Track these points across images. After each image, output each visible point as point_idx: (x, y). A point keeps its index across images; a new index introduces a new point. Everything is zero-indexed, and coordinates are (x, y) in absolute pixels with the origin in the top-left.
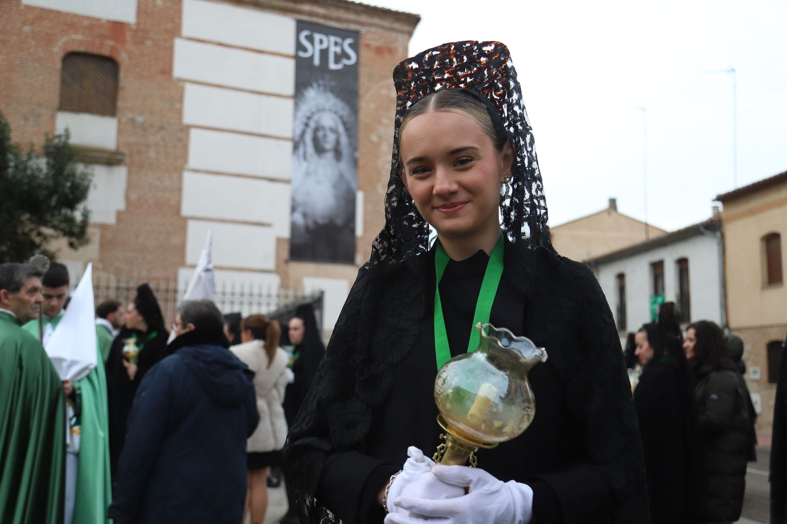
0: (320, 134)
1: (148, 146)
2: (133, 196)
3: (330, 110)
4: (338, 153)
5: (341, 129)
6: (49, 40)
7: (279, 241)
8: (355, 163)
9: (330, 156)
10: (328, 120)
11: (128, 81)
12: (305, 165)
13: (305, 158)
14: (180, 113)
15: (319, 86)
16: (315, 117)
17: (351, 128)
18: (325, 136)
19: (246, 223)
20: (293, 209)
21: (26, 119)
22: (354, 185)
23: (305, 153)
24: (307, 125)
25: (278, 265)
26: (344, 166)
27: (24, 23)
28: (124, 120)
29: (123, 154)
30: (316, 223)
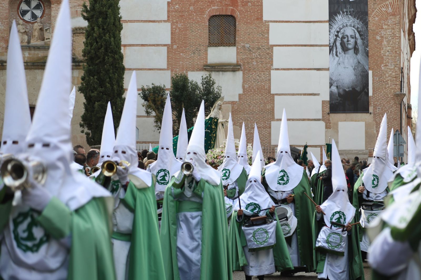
0: (345, 40)
1: (252, 59)
2: (246, 86)
3: (350, 26)
4: (356, 50)
5: (358, 35)
6: (202, 11)
7: (323, 102)
8: (367, 54)
9: (351, 52)
10: (349, 31)
11: (240, 26)
12: (337, 59)
13: (337, 55)
14: (268, 39)
15: (343, 12)
16: (342, 31)
17: (364, 34)
18: (348, 41)
19: (305, 94)
20: (331, 85)
21: (194, 53)
22: (367, 67)
23: (336, 52)
24: (337, 36)
25: (323, 116)
26: (360, 56)
27: (190, 5)
28: (239, 47)
29: (240, 65)
30: (345, 91)
